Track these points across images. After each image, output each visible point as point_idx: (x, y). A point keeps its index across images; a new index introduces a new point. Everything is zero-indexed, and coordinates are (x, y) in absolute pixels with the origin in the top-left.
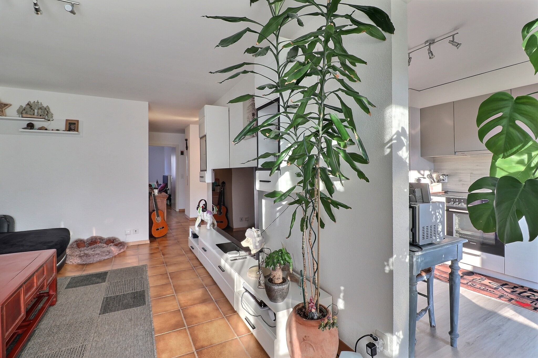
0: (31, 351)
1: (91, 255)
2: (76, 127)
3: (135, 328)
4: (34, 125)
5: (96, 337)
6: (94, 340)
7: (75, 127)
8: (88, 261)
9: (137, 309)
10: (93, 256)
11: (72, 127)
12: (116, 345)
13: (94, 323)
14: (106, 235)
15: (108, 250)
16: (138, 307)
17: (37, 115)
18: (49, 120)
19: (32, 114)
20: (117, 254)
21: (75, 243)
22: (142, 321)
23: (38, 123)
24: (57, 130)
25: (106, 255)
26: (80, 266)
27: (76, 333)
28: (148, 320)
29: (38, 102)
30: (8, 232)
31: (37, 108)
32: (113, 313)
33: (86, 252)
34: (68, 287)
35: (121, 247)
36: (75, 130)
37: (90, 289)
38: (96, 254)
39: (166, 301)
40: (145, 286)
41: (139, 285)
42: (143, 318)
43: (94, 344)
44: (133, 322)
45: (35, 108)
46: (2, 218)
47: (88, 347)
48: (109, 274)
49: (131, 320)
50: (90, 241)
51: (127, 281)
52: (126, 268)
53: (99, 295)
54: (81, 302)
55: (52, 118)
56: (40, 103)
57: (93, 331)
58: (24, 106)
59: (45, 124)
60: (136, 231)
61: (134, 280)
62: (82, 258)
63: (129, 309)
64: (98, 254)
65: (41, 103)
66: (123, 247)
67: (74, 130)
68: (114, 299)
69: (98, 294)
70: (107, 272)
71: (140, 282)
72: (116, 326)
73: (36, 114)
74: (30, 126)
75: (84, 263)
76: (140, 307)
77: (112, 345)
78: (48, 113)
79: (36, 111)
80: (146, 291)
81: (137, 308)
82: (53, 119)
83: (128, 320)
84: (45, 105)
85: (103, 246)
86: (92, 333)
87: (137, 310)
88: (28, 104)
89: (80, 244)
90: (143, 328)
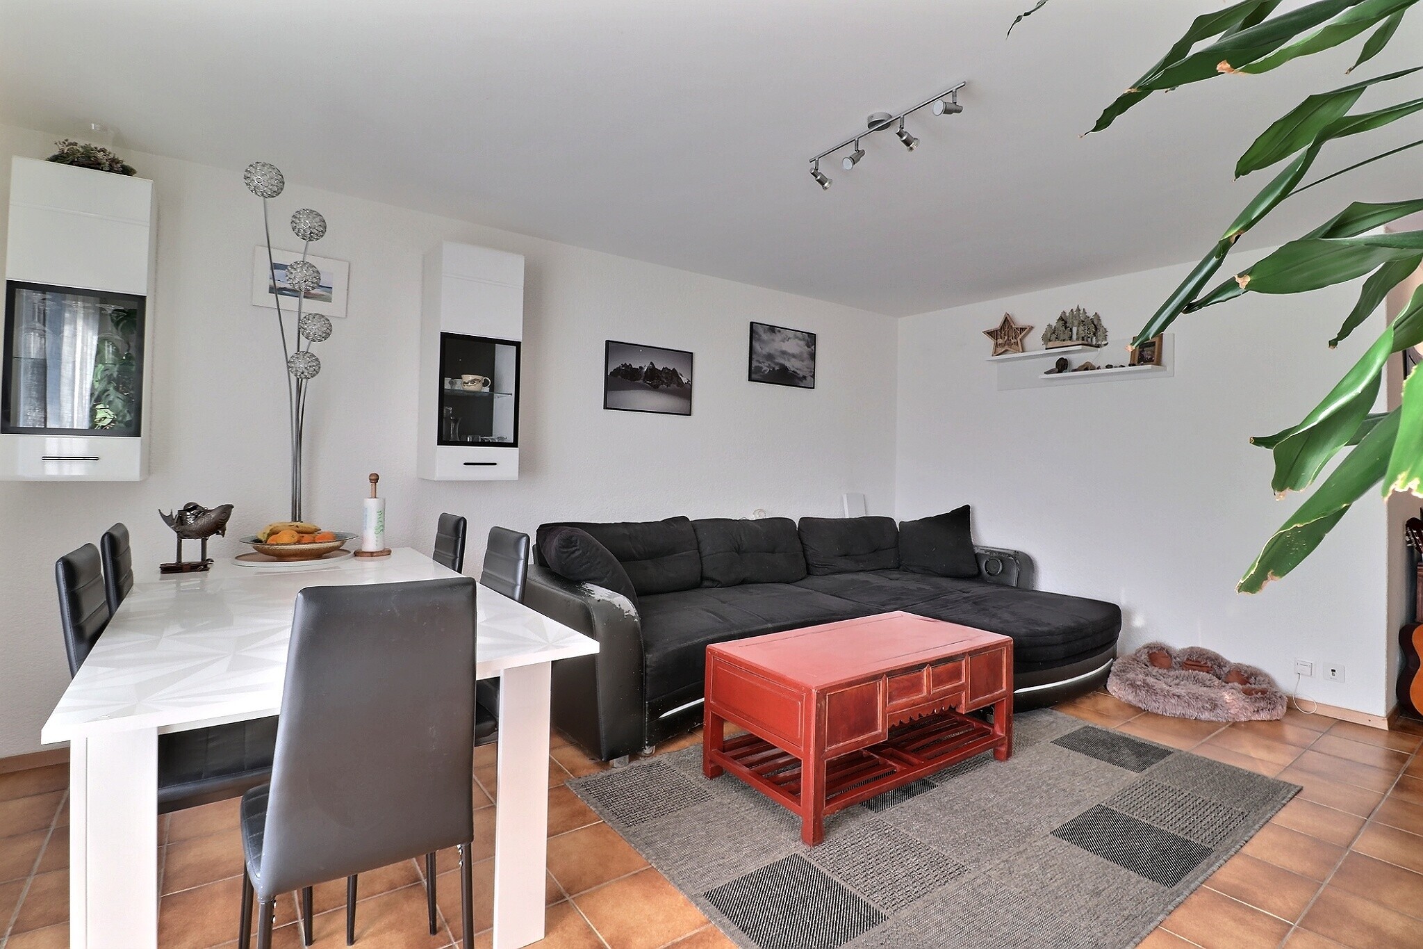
0: (898, 814)
1: (1159, 691)
2: (1156, 353)
3: (1082, 918)
4: (1071, 362)
5: (998, 870)
6: (987, 873)
7: (1154, 352)
8: (1153, 706)
9: (1138, 882)
10: (1165, 696)
11: (1147, 354)
12: (1010, 917)
13: (1025, 842)
14: (1234, 656)
15: (1213, 695)
16: (1147, 880)
17: (1078, 339)
18: (1098, 346)
19: (1066, 337)
20: (1243, 719)
21: (1146, 650)
22: (1116, 919)
23: (1078, 356)
24: (1109, 367)
25: (1203, 707)
26: (1131, 711)
27: (978, 836)
28: (1133, 926)
29: (1078, 310)
30: (1017, 587)
31: (1076, 323)
32: (1077, 850)
33: (1151, 680)
34: (1063, 742)
35: (1262, 704)
36: (1153, 361)
37: (1094, 770)
38: (1173, 695)
39: (1241, 922)
40: (1228, 841)
41: (1212, 829)
42: (1126, 913)
43: (979, 881)
44: (1095, 901)
45: (1073, 325)
46: (1010, 555)
47: (967, 877)
48: (1169, 758)
49: (1099, 894)
50: (1186, 657)
51: (1194, 799)
52: (1228, 768)
53: (1096, 794)
54: (1048, 785)
55: (1106, 340)
56: (1081, 312)
57: (1005, 856)
58: (1054, 324)
59: (1090, 356)
60: (1333, 671)
61: (1214, 807)
62: (1138, 691)
63: (1120, 868)
64: (1178, 696)
65: (1084, 309)
66: (1271, 707)
67: (1150, 361)
68: (1117, 821)
69: (1098, 789)
70: (1170, 753)
71: (1228, 822)
72: (1054, 880)
73: (1075, 337)
74: (1062, 366)
75: (1142, 706)
76: (1151, 882)
77: (1003, 910)
78: (1096, 329)
79: (1075, 329)
80: (1212, 856)
81: (1142, 878)
82: (1106, 342)
83: (1091, 887)
84: (1091, 314)
85: (1208, 683)
86: (999, 859)
87: (1139, 884)
88: (1061, 319)
89: (1157, 656)
90: (1099, 935)
